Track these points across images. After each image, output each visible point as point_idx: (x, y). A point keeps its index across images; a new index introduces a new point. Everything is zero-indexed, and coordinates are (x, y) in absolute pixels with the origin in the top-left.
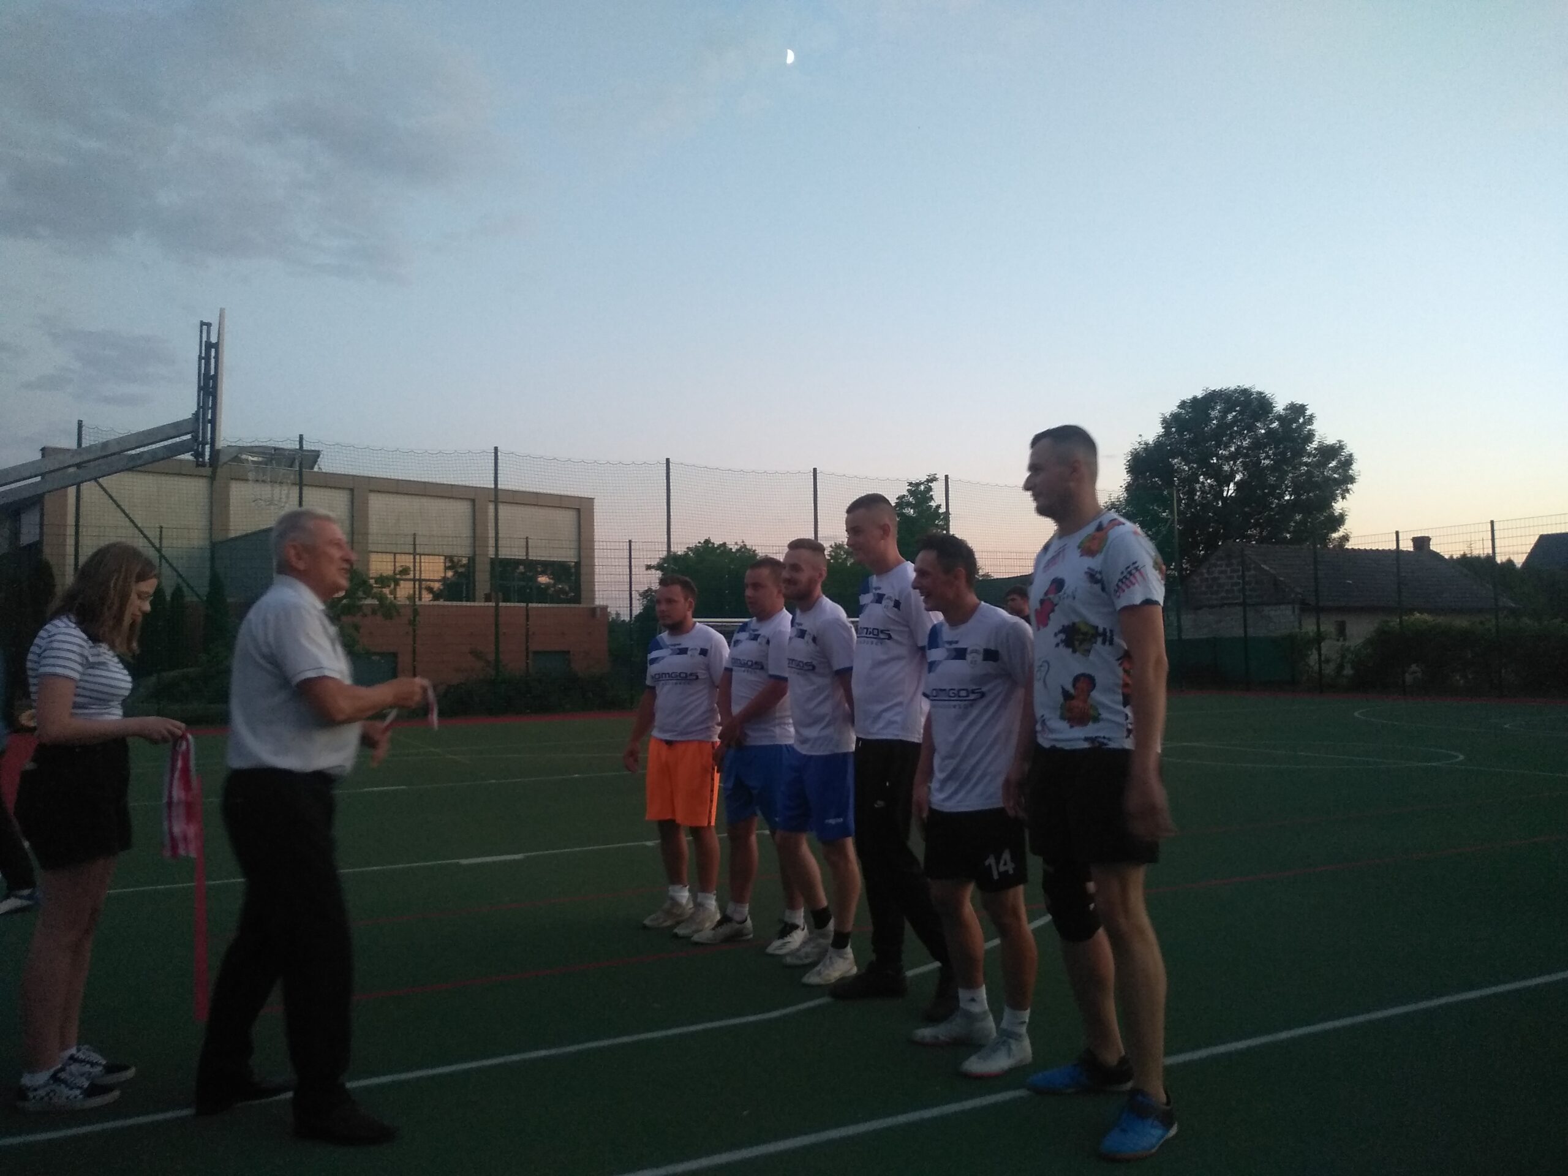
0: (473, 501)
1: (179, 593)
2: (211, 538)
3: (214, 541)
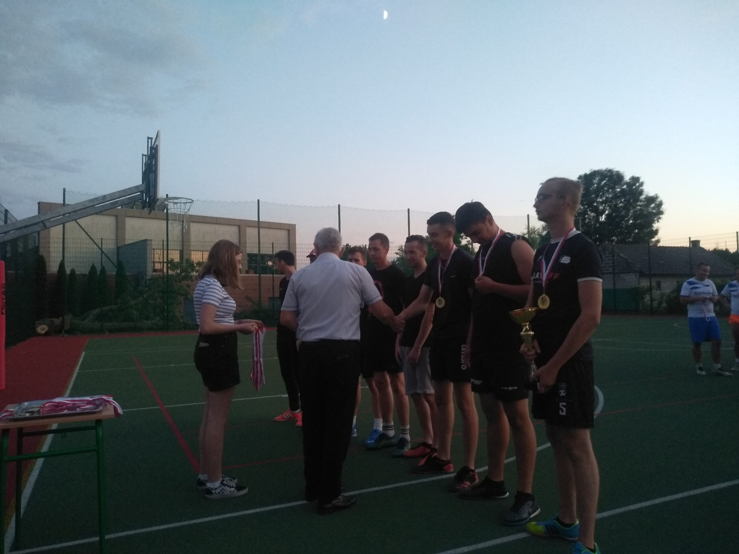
0: (239, 226)
1: (103, 270)
2: (117, 243)
3: (119, 245)
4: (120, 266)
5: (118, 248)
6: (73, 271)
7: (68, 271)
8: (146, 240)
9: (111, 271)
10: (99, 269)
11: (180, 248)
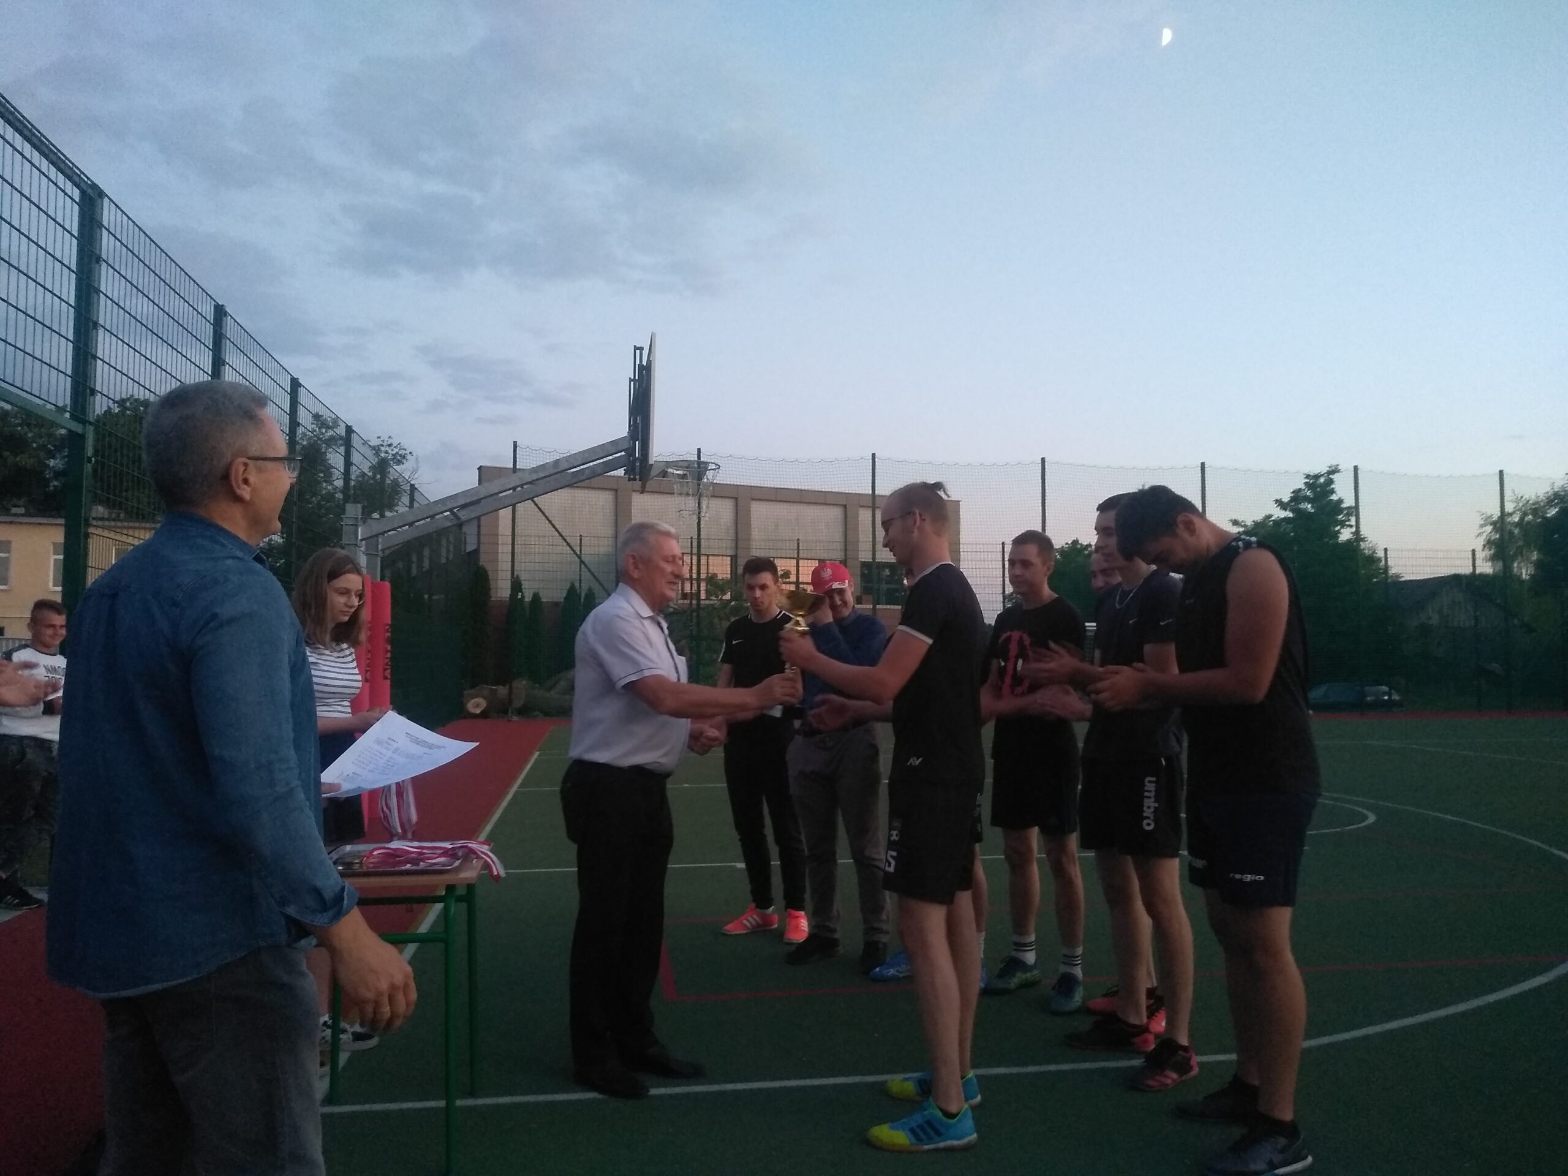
0: (845, 506)
1: (590, 593)
6: (536, 597)
7: (528, 598)
10: (582, 594)
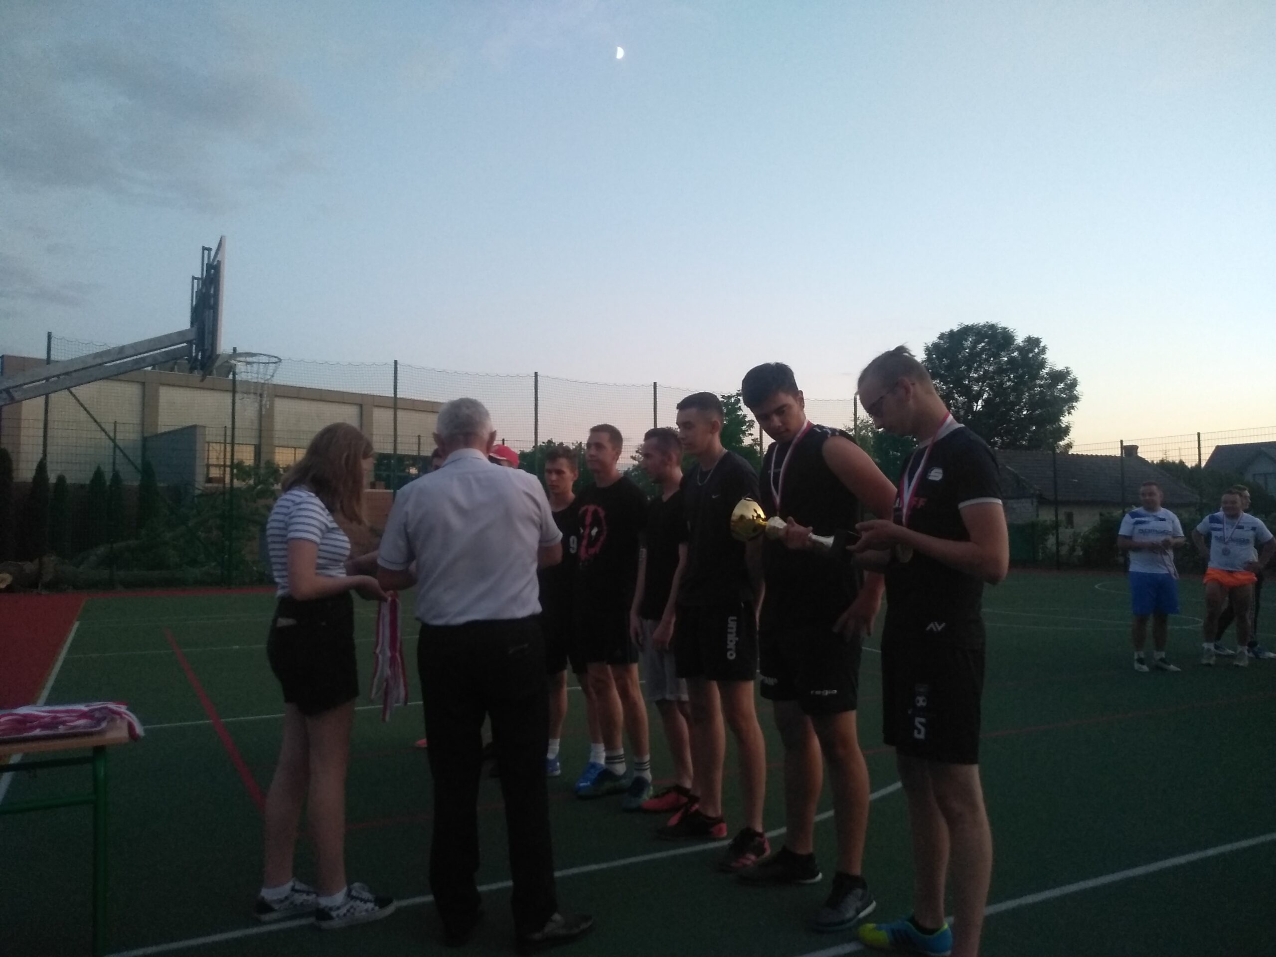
0: (361, 406)
1: (116, 476)
2: (143, 432)
3: (146, 435)
4: (147, 471)
5: (145, 440)
6: (61, 479)
7: (52, 479)
8: (194, 427)
9: (132, 480)
10: (108, 477)
11: (255, 441)
